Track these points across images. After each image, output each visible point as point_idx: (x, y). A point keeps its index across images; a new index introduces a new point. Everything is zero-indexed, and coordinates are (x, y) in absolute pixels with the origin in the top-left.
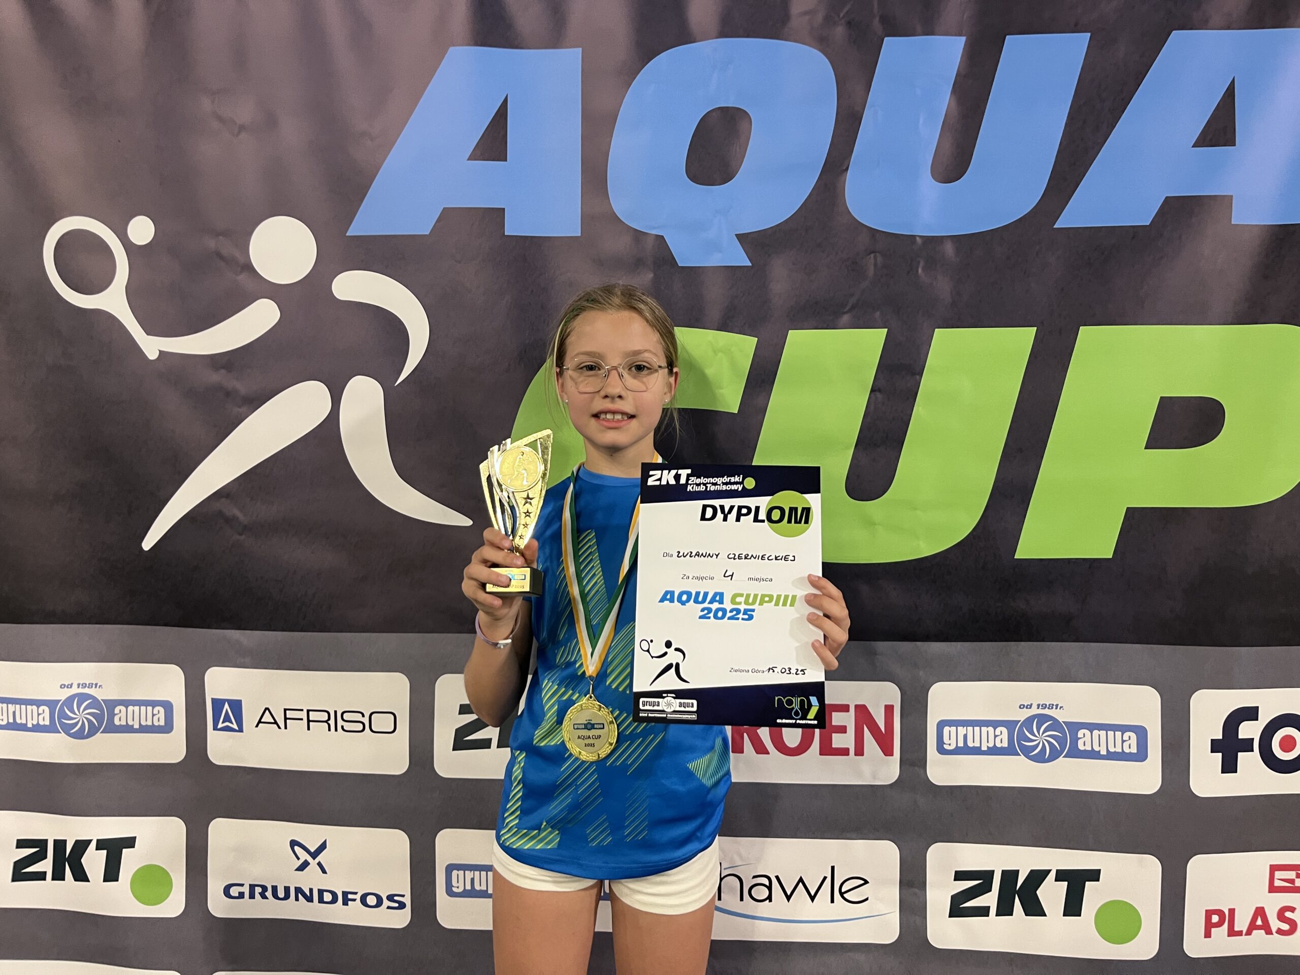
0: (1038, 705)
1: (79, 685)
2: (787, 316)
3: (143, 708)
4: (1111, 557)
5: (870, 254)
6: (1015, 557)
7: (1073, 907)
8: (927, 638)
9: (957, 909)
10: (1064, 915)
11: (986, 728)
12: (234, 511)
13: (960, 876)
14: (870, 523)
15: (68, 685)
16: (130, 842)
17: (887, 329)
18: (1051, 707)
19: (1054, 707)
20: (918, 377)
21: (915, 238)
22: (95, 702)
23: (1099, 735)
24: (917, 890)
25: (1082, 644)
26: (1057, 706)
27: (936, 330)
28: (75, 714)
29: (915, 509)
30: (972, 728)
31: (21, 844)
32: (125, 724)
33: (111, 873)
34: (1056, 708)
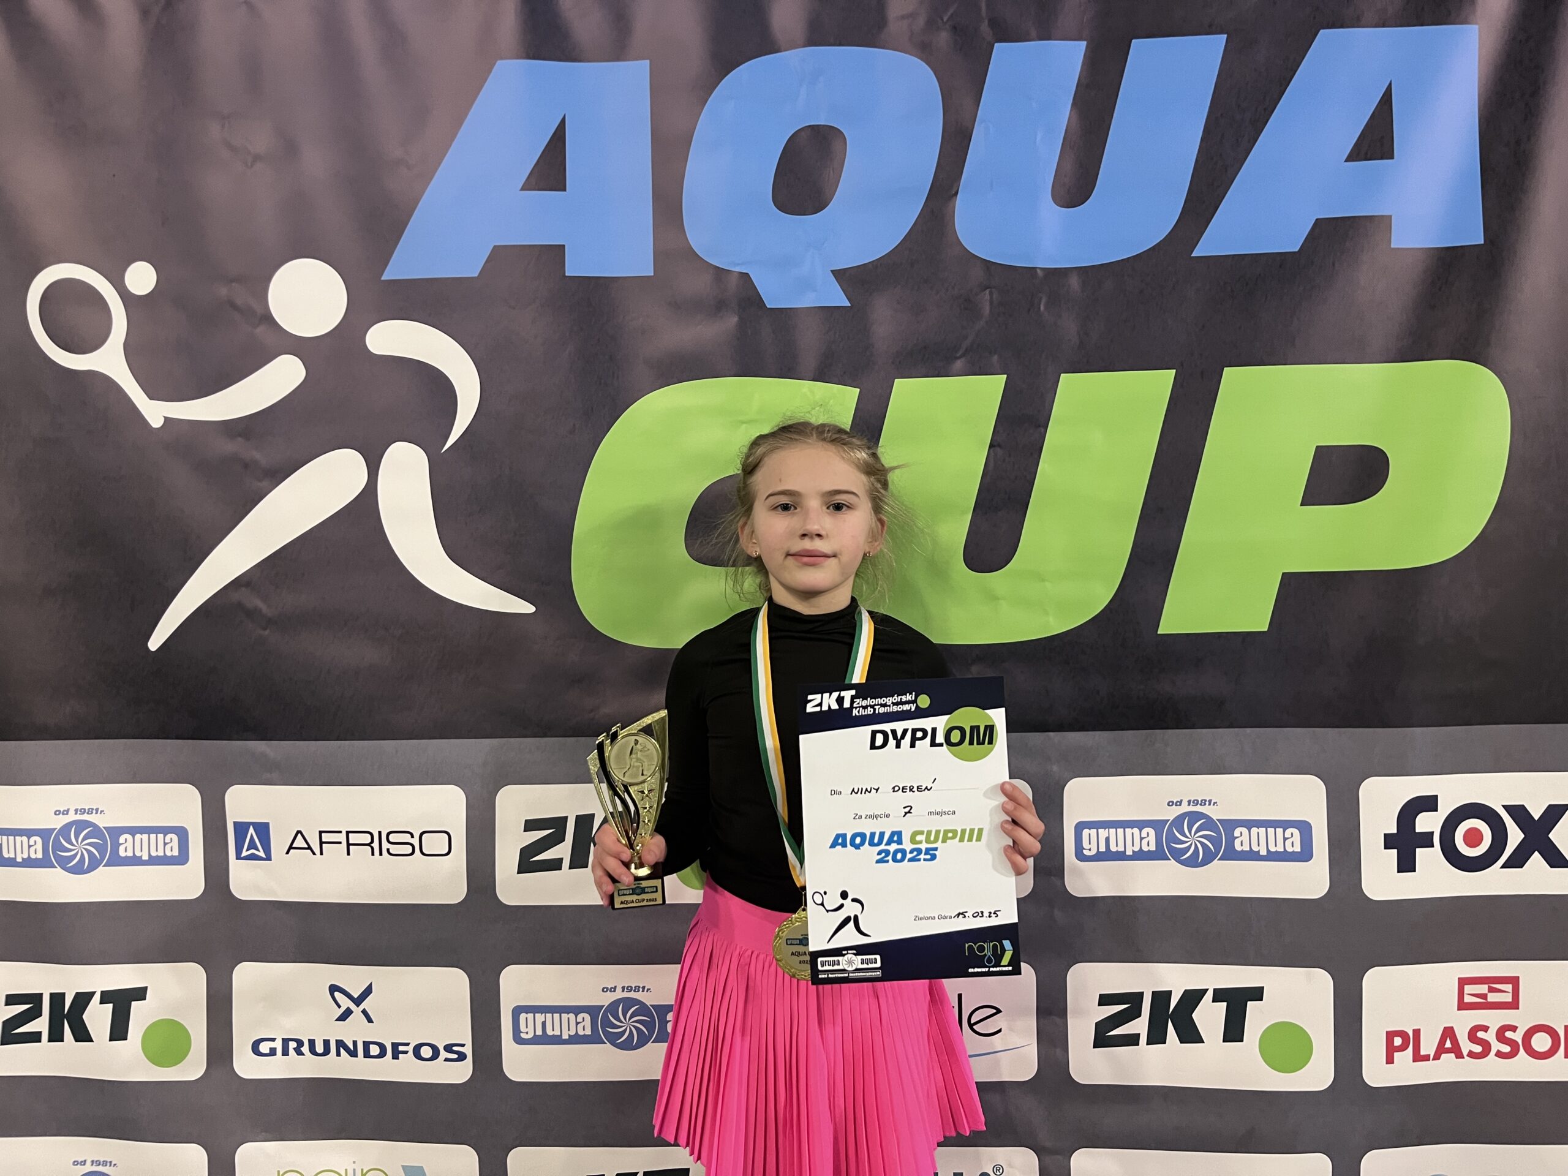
0: (1189, 802)
1: (76, 810)
2: (893, 363)
3: (153, 836)
4: (1266, 630)
5: (985, 290)
6: (1159, 633)
7: (1234, 1031)
8: (1060, 728)
9: (1103, 1039)
10: (1224, 1041)
11: (1130, 829)
12: (255, 602)
13: (1105, 1000)
14: (993, 598)
15: (64, 811)
16: (140, 994)
17: (1006, 376)
18: (1203, 803)
19: (1207, 803)
20: (1043, 430)
21: (1036, 271)
22: (96, 831)
23: (1258, 833)
24: (1057, 1020)
25: (1236, 730)
26: (1210, 801)
27: (1062, 375)
28: (73, 845)
29: (1043, 580)
30: (1114, 830)
31: (11, 1000)
32: (131, 855)
33: (119, 1031)
34: (1210, 804)
